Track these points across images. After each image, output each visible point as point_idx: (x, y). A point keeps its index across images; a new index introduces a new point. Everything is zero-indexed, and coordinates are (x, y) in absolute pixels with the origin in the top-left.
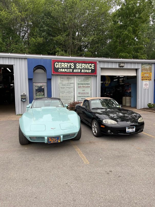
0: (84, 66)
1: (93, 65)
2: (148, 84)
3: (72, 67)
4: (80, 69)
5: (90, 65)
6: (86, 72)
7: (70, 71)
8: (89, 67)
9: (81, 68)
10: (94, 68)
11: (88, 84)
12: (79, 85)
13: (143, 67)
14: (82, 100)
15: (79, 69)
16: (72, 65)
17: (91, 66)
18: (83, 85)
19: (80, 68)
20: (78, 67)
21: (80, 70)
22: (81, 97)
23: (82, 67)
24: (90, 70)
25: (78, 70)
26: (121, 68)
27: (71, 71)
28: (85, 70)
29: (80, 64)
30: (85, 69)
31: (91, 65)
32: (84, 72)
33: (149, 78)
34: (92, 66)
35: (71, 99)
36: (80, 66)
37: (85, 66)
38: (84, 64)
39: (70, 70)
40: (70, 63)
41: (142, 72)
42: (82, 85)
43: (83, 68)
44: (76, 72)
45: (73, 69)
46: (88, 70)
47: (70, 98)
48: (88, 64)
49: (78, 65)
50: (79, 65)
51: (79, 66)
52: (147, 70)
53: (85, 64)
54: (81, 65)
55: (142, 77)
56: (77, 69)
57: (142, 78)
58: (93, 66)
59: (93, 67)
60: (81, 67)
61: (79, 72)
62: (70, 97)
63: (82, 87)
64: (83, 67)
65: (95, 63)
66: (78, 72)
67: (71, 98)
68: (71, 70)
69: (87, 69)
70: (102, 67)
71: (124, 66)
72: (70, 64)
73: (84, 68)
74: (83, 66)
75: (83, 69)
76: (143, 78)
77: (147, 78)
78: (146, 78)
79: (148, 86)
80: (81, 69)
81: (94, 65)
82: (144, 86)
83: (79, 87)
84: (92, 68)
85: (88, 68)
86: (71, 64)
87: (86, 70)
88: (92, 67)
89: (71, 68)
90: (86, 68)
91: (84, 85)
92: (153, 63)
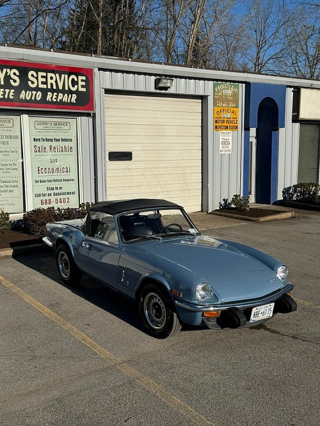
0: (53, 81)
1: (82, 81)
2: (230, 141)
3: (11, 81)
4: (41, 90)
5: (73, 79)
6: (61, 100)
7: (6, 97)
8: (69, 85)
9: (45, 86)
10: (84, 90)
11: (66, 140)
12: (39, 144)
13: (218, 92)
14: (50, 192)
15: (37, 89)
16: (15, 74)
17: (77, 83)
18: (50, 143)
19: (41, 86)
20: (33, 83)
21: (39, 93)
22: (44, 181)
23: (45, 83)
24: (74, 97)
25: (34, 93)
26: (164, 91)
27: (11, 97)
28: (57, 96)
29: (40, 74)
30: (58, 91)
31: (76, 80)
32: (55, 100)
33: (232, 125)
34: (80, 83)
35: (12, 191)
36: (41, 80)
37: (56, 82)
38: (52, 75)
39: (7, 91)
40: (7, 68)
41: (215, 104)
42: (47, 144)
43: (49, 87)
44: (28, 98)
45: (18, 90)
46: (66, 95)
47: (9, 189)
48: (66, 76)
49: (32, 75)
50: (35, 75)
51: (37, 78)
52: (228, 101)
53: (57, 75)
54: (42, 77)
55: (216, 122)
56: (32, 89)
57: (217, 124)
58: (84, 83)
59: (82, 86)
60: (43, 83)
61: (38, 99)
62: (6, 184)
63: (48, 149)
64: (52, 84)
65: (88, 73)
66: (33, 98)
67: (14, 186)
68: (11, 94)
69: (63, 91)
70: (109, 87)
71: (169, 88)
72: (5, 70)
73: (55, 87)
74: (49, 81)
75: (52, 90)
76: (219, 125)
77: (228, 125)
78: (225, 124)
79: (230, 146)
80: (45, 92)
81: (84, 78)
82: (221, 146)
83: (38, 150)
84: (81, 89)
85: (67, 88)
86: (8, 70)
87: (60, 94)
88: (80, 86)
89: (11, 87)
90: (61, 88)
91: (54, 144)
92: (242, 82)
